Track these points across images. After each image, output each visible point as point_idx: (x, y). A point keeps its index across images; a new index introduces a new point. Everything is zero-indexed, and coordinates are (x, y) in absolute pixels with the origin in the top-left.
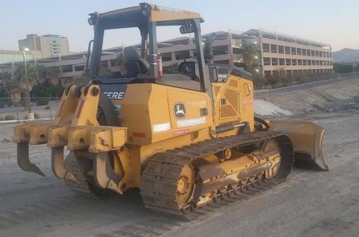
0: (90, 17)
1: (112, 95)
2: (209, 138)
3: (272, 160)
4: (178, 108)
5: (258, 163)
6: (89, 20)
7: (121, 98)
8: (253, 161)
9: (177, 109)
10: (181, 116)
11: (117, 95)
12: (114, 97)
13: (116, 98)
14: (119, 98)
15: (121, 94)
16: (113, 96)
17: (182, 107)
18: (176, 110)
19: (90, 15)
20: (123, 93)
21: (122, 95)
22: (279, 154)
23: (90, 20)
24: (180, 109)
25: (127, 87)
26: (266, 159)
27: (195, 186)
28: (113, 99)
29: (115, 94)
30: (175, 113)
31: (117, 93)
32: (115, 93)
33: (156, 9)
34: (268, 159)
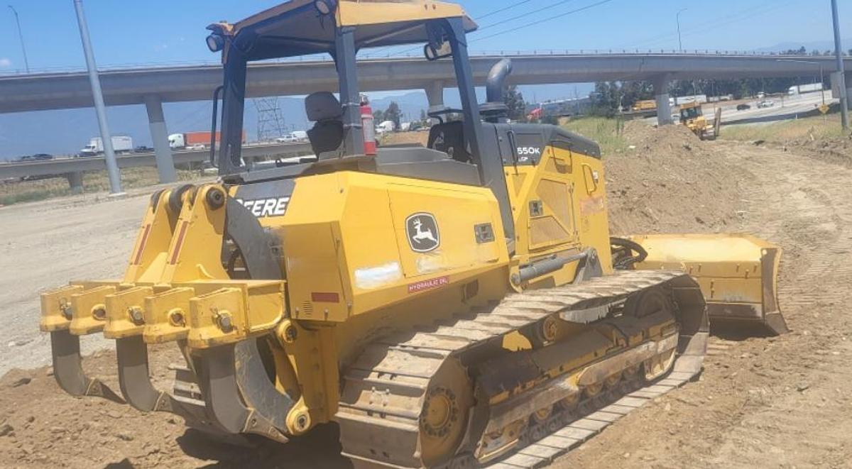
0: (209, 33)
1: (263, 206)
3: (658, 334)
4: (418, 228)
5: (625, 345)
6: (208, 39)
7: (282, 212)
8: (613, 341)
9: (416, 229)
10: (425, 245)
11: (273, 206)
12: (267, 211)
13: (271, 213)
14: (277, 212)
15: (282, 203)
16: (266, 207)
17: (428, 223)
18: (412, 232)
19: (209, 28)
20: (286, 200)
21: (283, 206)
22: (673, 321)
23: (211, 40)
24: (423, 229)
25: (295, 184)
26: (643, 335)
27: (472, 411)
28: (264, 216)
29: (271, 204)
30: (412, 240)
31: (274, 201)
32: (269, 201)
34: (648, 332)
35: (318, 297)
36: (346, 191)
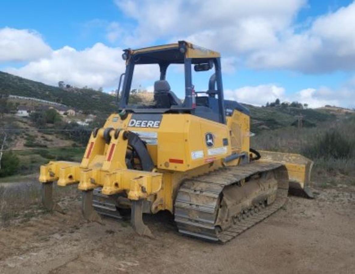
0: (124, 52)
1: (147, 124)
2: (221, 166)
6: (123, 55)
10: (210, 145)
13: (151, 126)
15: (157, 123)
16: (149, 124)
17: (211, 137)
18: (207, 139)
19: (124, 50)
20: (159, 122)
23: (125, 55)
24: (210, 139)
25: (162, 117)
29: (151, 123)
30: (207, 142)
31: (153, 122)
32: (150, 122)
33: (192, 47)
35: (172, 161)
36: (190, 121)
